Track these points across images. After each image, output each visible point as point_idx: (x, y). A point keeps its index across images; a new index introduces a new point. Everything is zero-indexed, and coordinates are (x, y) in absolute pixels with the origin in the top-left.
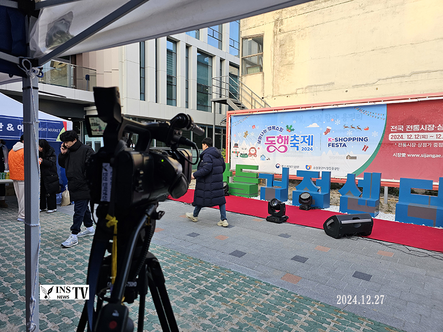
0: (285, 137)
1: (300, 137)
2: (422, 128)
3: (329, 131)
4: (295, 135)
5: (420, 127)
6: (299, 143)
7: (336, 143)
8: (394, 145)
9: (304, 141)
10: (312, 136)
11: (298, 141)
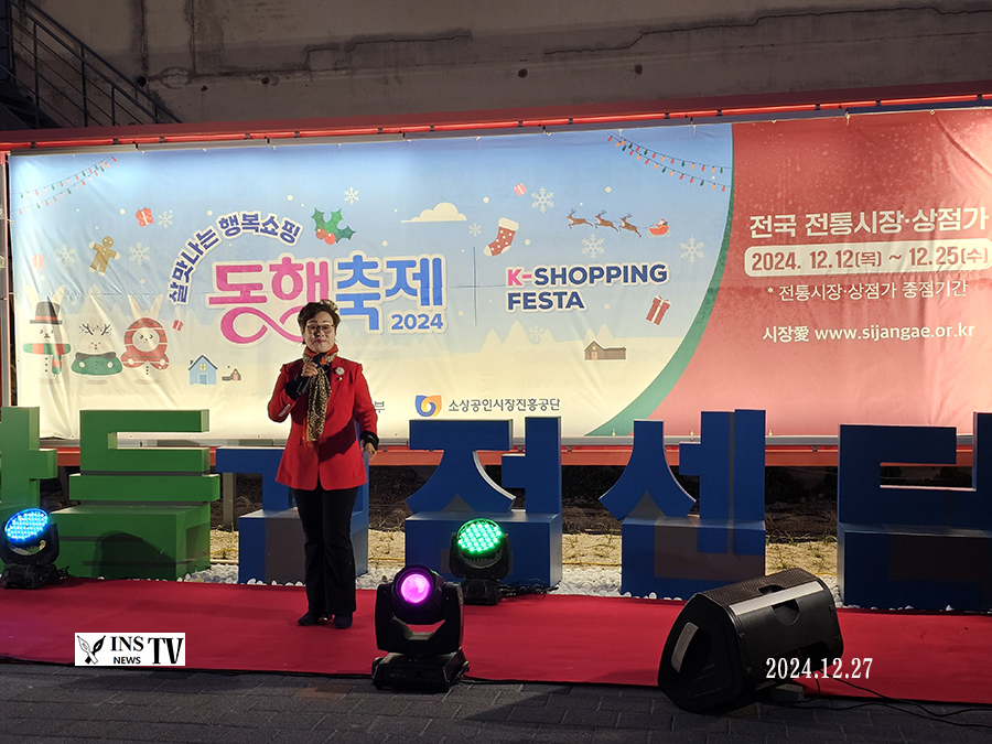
0: (311, 266)
1: (382, 265)
2: (862, 223)
3: (510, 240)
4: (358, 258)
5: (855, 221)
6: (377, 296)
7: (539, 290)
8: (762, 295)
9: (401, 284)
10: (437, 262)
11: (375, 284)
